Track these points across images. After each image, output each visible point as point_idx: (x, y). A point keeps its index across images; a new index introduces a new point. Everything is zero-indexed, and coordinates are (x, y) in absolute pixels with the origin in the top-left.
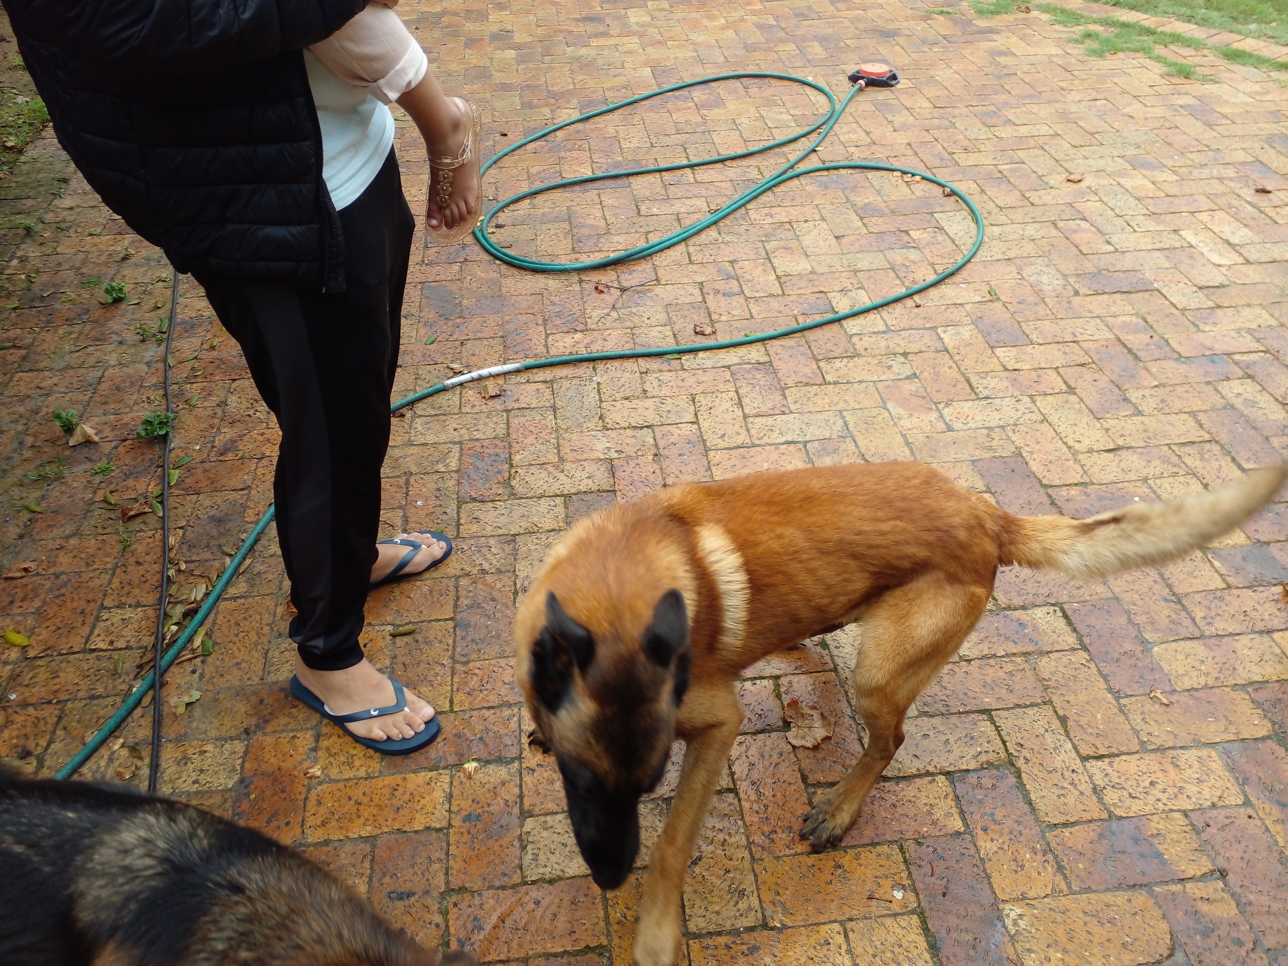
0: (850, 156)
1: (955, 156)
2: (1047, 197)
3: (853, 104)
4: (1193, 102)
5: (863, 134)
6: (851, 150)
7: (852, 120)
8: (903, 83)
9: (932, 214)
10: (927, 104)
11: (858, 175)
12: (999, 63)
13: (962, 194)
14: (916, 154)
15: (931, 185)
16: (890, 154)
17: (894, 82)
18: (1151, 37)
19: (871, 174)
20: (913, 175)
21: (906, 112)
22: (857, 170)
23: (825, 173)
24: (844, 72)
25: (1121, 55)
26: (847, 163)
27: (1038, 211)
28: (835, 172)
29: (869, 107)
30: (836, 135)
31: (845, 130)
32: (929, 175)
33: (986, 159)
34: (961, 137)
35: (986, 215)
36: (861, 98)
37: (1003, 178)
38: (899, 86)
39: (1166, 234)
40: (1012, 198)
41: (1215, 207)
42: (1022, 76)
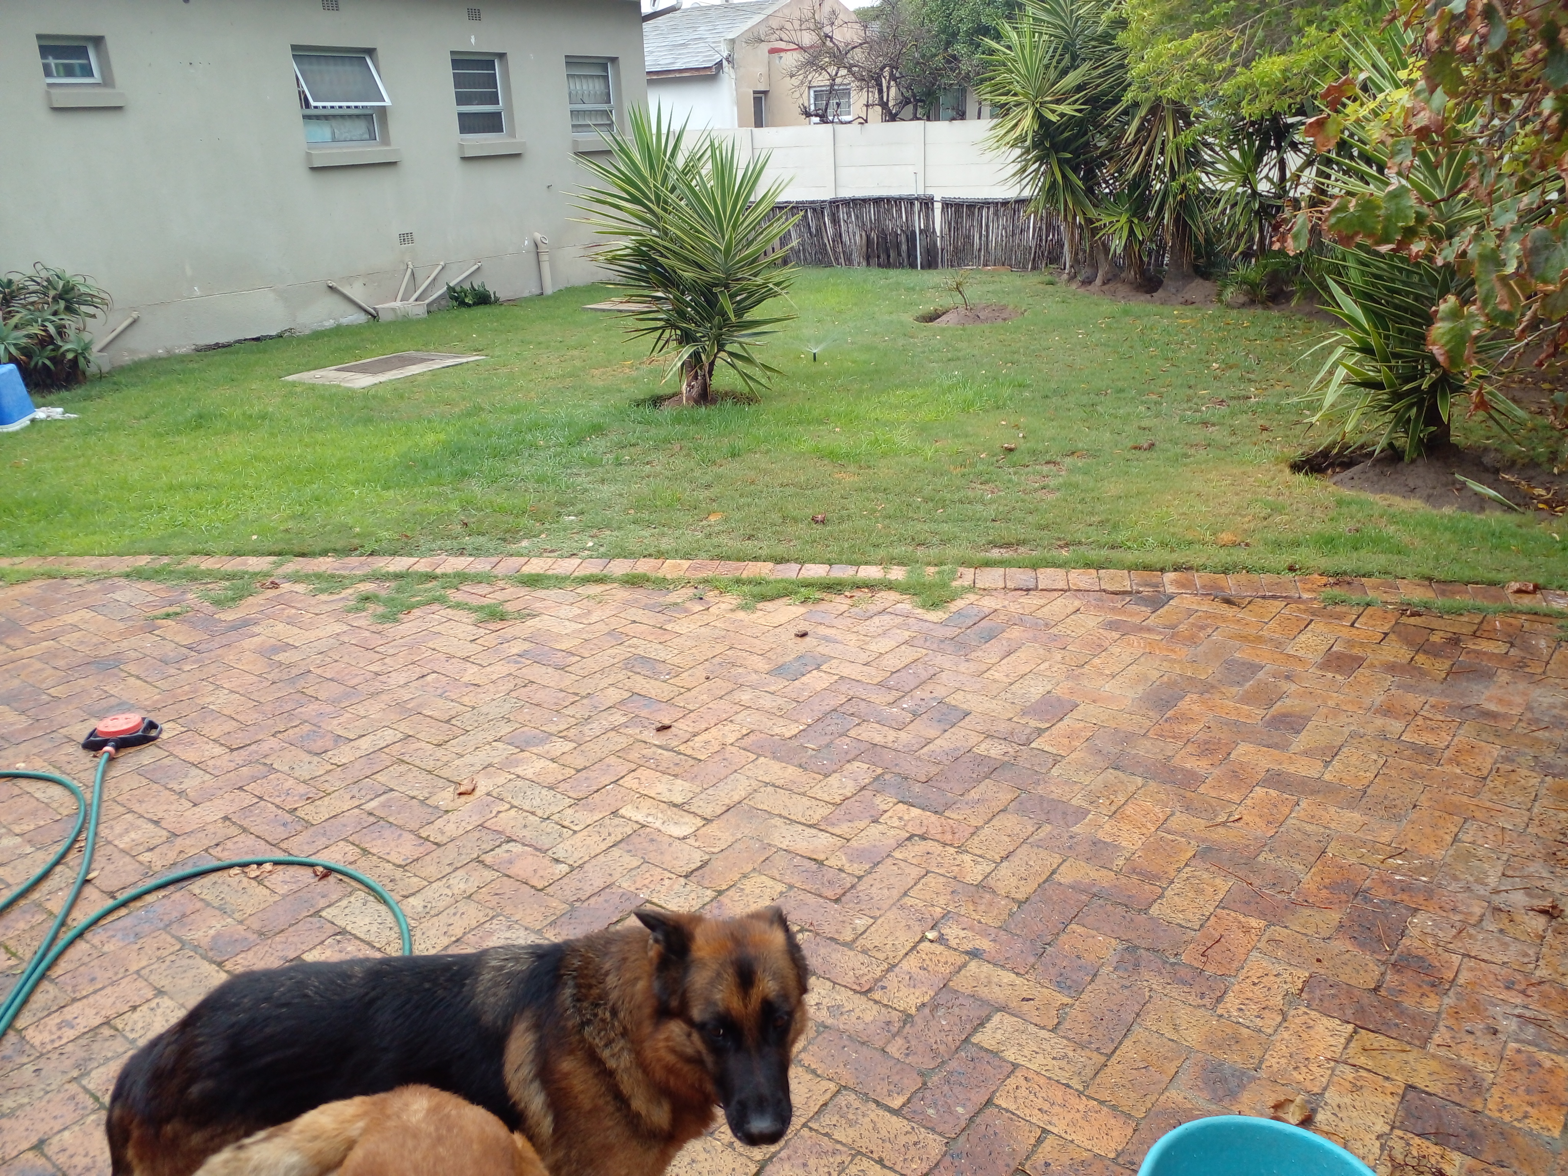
0: (148, 871)
1: (298, 813)
2: (449, 827)
3: (111, 784)
4: (527, 646)
5: (151, 826)
6: (146, 857)
7: (121, 809)
8: (168, 731)
9: (317, 914)
10: (218, 750)
11: (178, 896)
12: (281, 664)
13: (340, 866)
14: (245, 830)
15: (292, 870)
16: (207, 843)
17: (153, 733)
18: (435, 583)
19: (196, 886)
20: (260, 864)
21: (194, 771)
22: (172, 888)
23: (123, 912)
24: (70, 740)
25: (416, 612)
26: (151, 883)
27: (450, 853)
28: (139, 904)
29: (135, 781)
30: (109, 843)
31: (118, 829)
32: (281, 856)
33: (341, 802)
34: (291, 782)
35: (390, 886)
36: (118, 770)
37: (378, 821)
38: (164, 736)
39: (607, 821)
40: (407, 848)
41: (634, 766)
42: (319, 671)
